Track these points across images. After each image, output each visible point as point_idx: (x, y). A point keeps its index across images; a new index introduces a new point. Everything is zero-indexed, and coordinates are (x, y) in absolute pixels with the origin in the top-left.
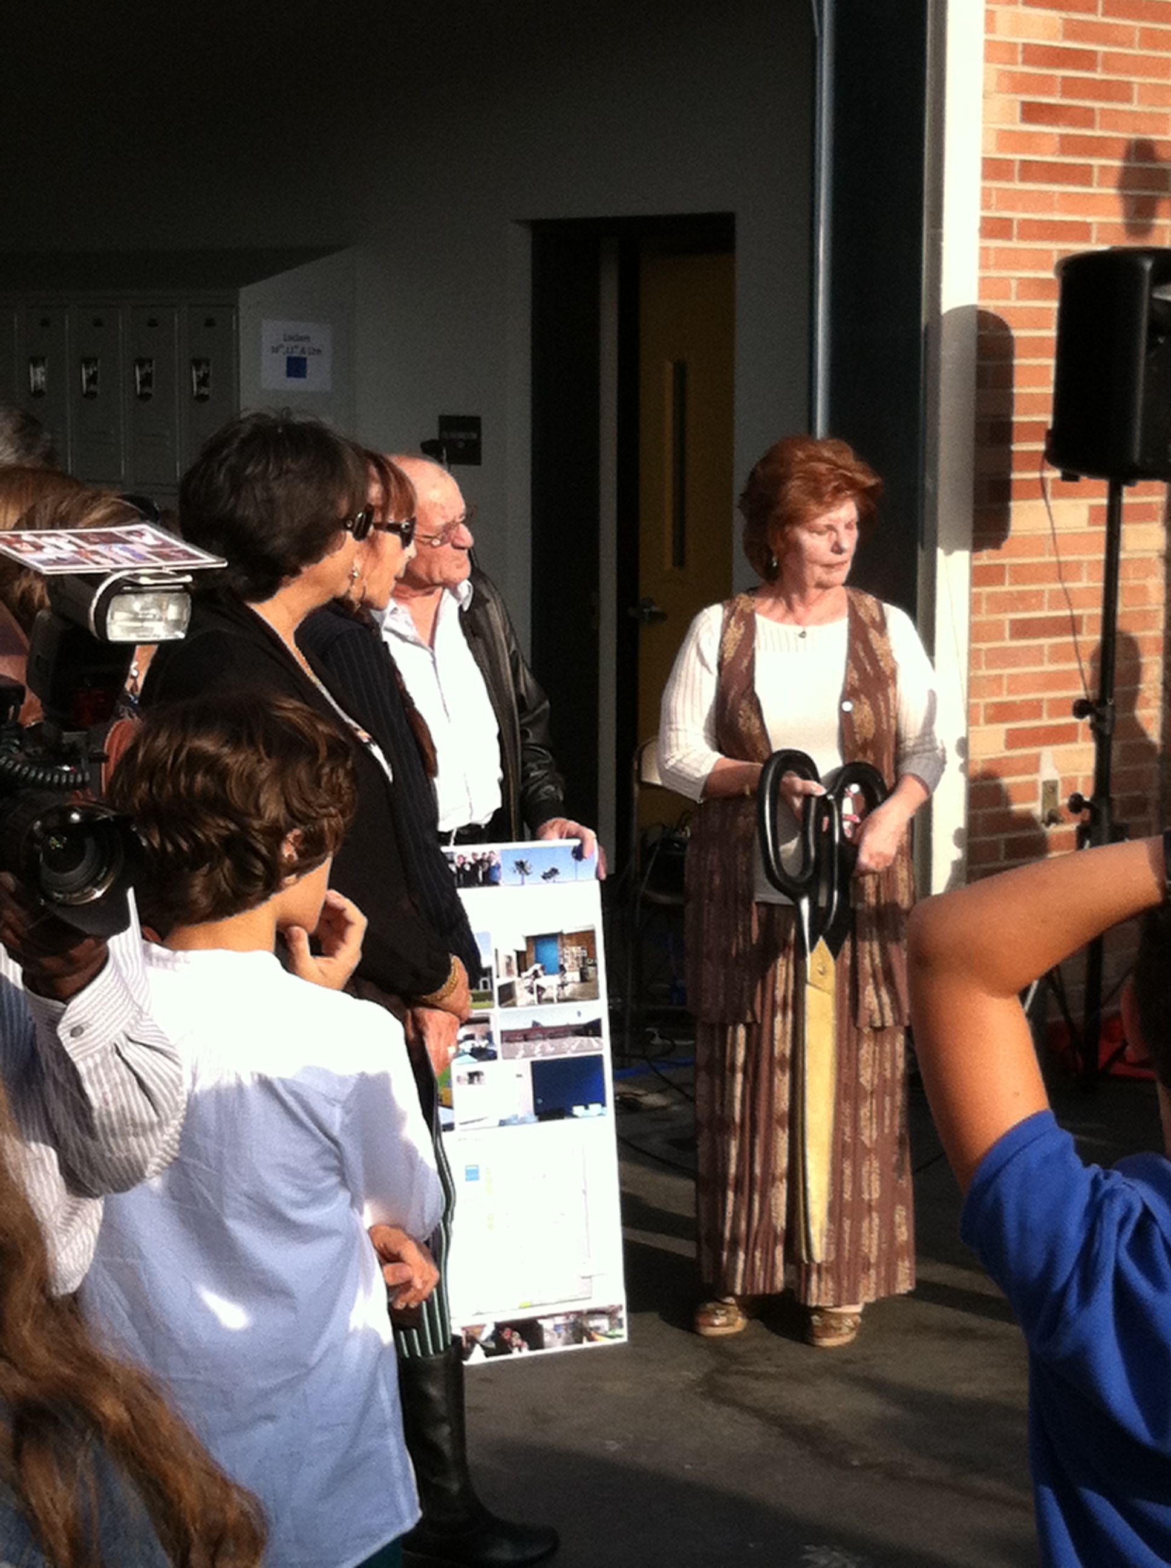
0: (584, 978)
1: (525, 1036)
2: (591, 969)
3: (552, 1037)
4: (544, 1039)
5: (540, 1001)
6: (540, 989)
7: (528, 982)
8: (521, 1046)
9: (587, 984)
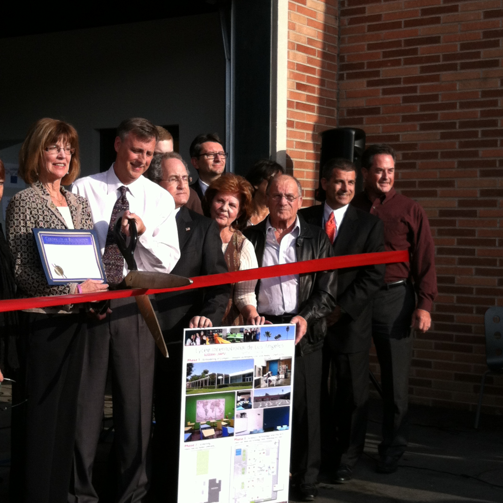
0: (286, 377)
1: (263, 399)
2: (289, 373)
3: (272, 399)
4: (269, 400)
5: (269, 386)
6: (270, 381)
7: (265, 378)
8: (261, 403)
9: (287, 379)
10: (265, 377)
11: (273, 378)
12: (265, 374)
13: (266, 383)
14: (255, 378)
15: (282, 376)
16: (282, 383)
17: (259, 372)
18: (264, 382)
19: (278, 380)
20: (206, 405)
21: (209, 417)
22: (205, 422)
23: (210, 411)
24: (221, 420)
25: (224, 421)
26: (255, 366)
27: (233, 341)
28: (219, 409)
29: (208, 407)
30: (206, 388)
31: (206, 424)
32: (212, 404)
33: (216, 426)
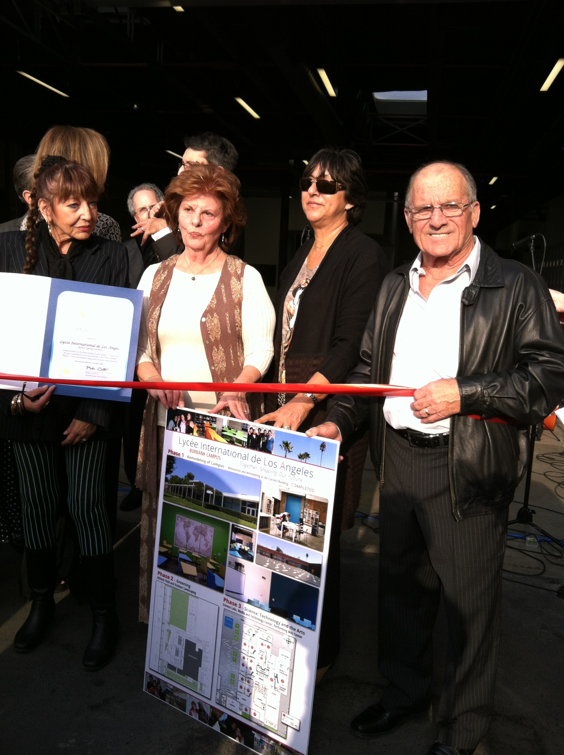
0: (314, 532)
1: (272, 555)
2: (320, 529)
3: (287, 562)
4: (283, 562)
5: (284, 536)
6: (285, 528)
8: (268, 561)
9: (315, 538)
10: (278, 518)
11: (292, 526)
12: (279, 514)
13: (278, 530)
14: (260, 514)
15: (308, 529)
16: (306, 540)
17: (269, 506)
18: (276, 527)
19: (300, 532)
20: (189, 526)
21: (191, 546)
22: (185, 552)
23: (193, 537)
24: (207, 559)
25: (211, 563)
26: (263, 494)
27: (232, 441)
28: (205, 540)
29: (191, 530)
30: (189, 501)
31: (186, 554)
32: (196, 529)
33: (200, 565)
